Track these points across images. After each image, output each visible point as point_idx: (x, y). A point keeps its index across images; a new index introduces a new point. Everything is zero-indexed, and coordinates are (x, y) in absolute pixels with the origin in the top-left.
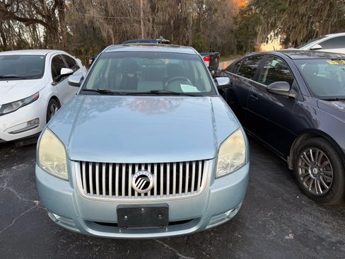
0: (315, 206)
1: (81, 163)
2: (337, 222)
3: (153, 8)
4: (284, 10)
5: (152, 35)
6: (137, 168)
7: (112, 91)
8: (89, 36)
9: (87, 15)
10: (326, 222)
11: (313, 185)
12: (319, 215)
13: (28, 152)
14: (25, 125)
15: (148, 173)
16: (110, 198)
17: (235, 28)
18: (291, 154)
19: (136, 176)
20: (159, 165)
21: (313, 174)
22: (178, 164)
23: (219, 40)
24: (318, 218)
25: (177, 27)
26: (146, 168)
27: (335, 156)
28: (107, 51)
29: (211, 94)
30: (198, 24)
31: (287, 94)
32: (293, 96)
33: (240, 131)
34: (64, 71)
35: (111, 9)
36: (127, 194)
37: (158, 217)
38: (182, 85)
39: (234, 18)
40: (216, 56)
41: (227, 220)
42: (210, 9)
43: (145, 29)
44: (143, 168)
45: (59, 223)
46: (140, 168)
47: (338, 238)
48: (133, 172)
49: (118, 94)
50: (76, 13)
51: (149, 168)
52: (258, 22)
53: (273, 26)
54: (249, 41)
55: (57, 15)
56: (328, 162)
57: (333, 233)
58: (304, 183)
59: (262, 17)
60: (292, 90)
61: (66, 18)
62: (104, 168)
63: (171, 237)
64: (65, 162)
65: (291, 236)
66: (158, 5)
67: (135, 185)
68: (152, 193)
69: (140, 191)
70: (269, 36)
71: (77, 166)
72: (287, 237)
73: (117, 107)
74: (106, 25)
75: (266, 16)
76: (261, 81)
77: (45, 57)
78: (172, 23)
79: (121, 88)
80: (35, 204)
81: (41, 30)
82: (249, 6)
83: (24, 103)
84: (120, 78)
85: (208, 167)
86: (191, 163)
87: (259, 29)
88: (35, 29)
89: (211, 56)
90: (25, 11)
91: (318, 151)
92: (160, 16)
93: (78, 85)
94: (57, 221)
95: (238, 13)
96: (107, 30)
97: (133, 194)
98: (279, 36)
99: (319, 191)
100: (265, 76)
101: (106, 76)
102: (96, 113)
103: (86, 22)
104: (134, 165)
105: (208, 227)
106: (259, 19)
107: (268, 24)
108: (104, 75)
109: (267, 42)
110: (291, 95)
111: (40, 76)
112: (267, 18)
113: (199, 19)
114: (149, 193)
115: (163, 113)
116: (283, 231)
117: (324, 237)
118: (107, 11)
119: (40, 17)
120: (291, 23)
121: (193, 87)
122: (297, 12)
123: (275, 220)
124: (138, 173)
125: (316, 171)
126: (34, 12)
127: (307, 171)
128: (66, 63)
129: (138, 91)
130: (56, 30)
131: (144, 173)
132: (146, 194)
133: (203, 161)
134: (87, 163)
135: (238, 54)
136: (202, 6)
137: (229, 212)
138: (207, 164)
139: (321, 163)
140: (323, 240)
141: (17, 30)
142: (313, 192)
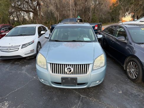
0: (132, 83)
1: (51, 63)
2: (140, 89)
3: (76, 4)
4: (132, 3)
5: (75, 15)
6: (67, 66)
7: (60, 40)
8: (50, 16)
9: (49, 9)
10: (135, 88)
11: (132, 75)
12: (133, 86)
13: (30, 61)
14: (30, 52)
15: (71, 67)
16: (59, 74)
17: (111, 11)
18: (125, 64)
19: (67, 68)
20: (74, 65)
21: (132, 71)
22: (80, 65)
23: (103, 16)
24: (132, 87)
25: (85, 12)
26: (70, 66)
27: (139, 64)
28: (58, 26)
29: (95, 41)
30: (94, 10)
31: (123, 41)
32: (126, 42)
33: (103, 55)
34: (42, 32)
35: (59, 6)
36: (64, 74)
37: (74, 81)
38: (84, 38)
39: (110, 7)
40: (101, 24)
41: (97, 84)
42: (99, 3)
43: (72, 13)
44: (69, 66)
45: (43, 83)
46: (68, 66)
47: (138, 94)
48: (66, 67)
49: (62, 41)
50: (45, 8)
51: (71, 66)
52: (120, 9)
53: (127, 10)
54: (117, 17)
55: (37, 8)
56: (137, 67)
57: (137, 92)
58: (129, 75)
59: (122, 7)
60: (126, 40)
61: (41, 10)
62: (57, 65)
63: (78, 89)
64: (46, 63)
65: (121, 92)
66: (78, 3)
67: (67, 71)
68: (72, 74)
69: (68, 73)
70: (126, 14)
71: (49, 64)
72: (119, 92)
73: (61, 46)
74: (56, 12)
75: (124, 6)
76: (115, 36)
77: (36, 27)
78: (83, 10)
79: (62, 39)
80: (34, 78)
81: (32, 14)
82: (117, 1)
83: (29, 44)
84: (62, 35)
85: (91, 66)
86: (85, 65)
87: (121, 12)
88: (29, 14)
89: (98, 25)
90: (26, 7)
91: (134, 63)
92: (78, 8)
93: (48, 38)
94: (43, 82)
95: (112, 4)
96: (57, 14)
97: (66, 74)
98: (131, 14)
99: (134, 78)
100: (117, 34)
101: (57, 34)
102: (53, 48)
103: (49, 11)
104: (66, 65)
105: (90, 86)
106: (121, 8)
107: (125, 9)
108: (56, 34)
109: (125, 17)
110: (125, 42)
111: (34, 34)
112: (125, 7)
113: (95, 8)
114: (71, 74)
115: (78, 48)
116: (118, 90)
117: (133, 93)
118: (57, 6)
119: (31, 10)
120: (136, 9)
121: (88, 39)
122: (138, 4)
123: (116, 87)
124: (68, 67)
125: (133, 70)
126: (29, 8)
127: (130, 70)
128: (42, 29)
129: (68, 40)
130: (37, 14)
131: (70, 67)
132: (70, 74)
133: (89, 64)
134: (52, 64)
135: (112, 22)
136: (96, 2)
137: (98, 81)
138: (90, 65)
139: (135, 67)
140: (133, 94)
141: (22, 15)
142: (132, 78)
